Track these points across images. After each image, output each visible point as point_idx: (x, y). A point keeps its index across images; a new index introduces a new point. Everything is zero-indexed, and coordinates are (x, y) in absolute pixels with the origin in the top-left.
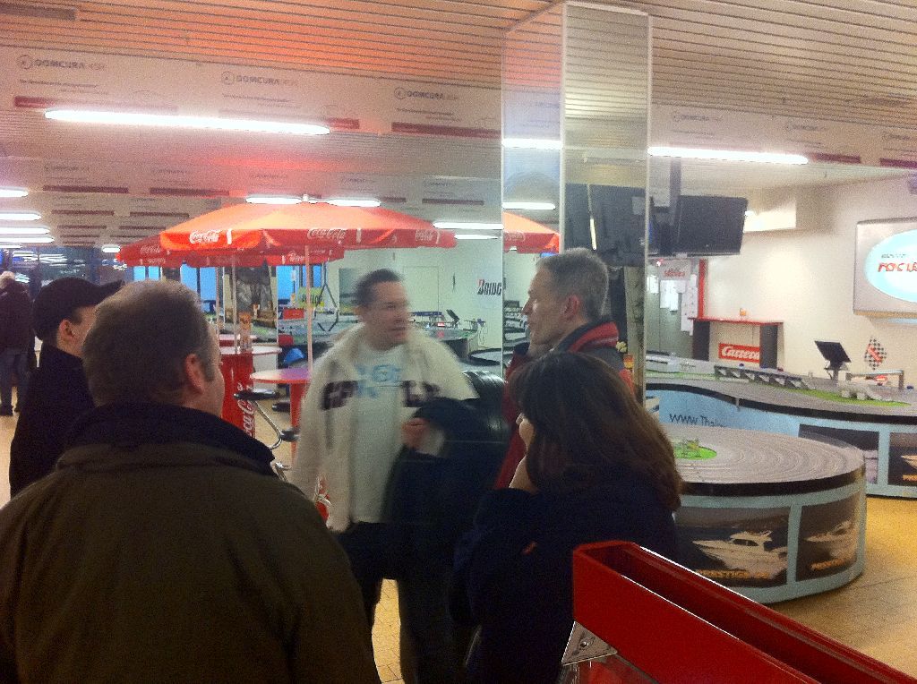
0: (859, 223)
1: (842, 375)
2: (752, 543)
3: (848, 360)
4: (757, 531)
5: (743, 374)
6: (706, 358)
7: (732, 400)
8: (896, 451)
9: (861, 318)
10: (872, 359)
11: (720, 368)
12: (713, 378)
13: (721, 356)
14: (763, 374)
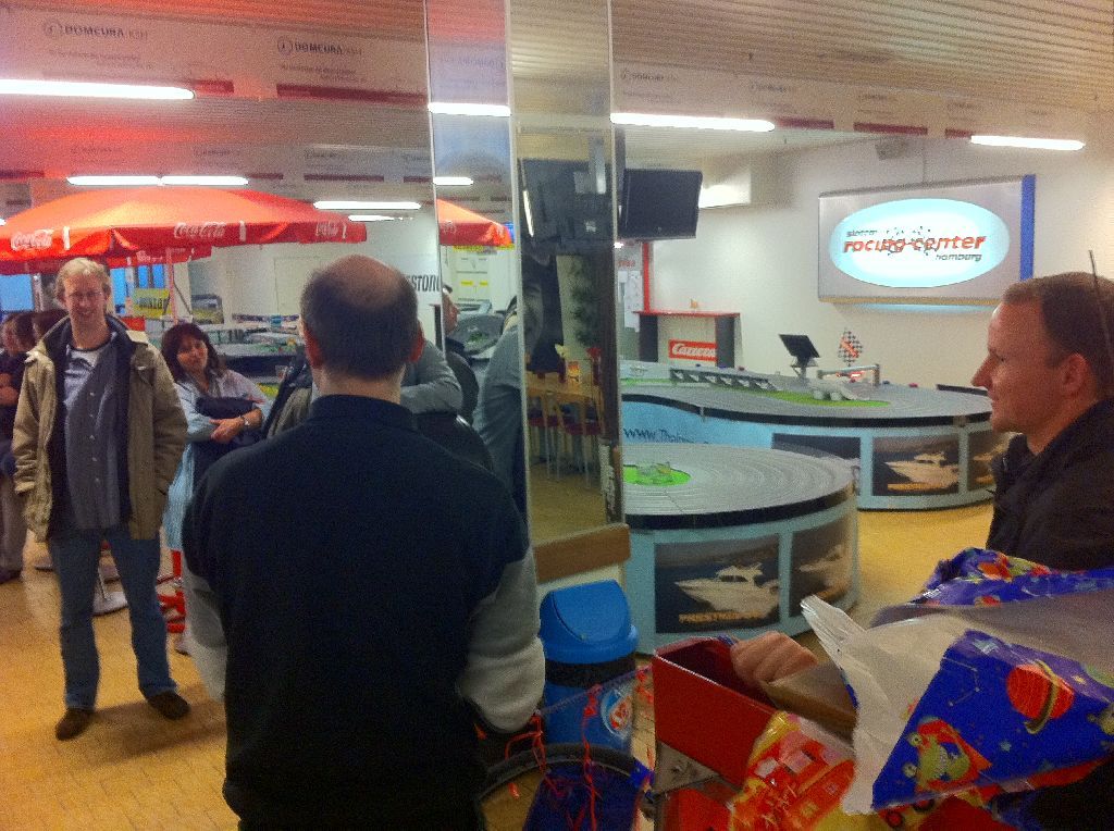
0: (822, 195)
1: (811, 372)
2: (741, 579)
3: (816, 355)
4: (745, 565)
5: (703, 376)
6: (655, 359)
7: (696, 410)
8: (880, 458)
9: (828, 306)
10: (847, 354)
11: (677, 371)
12: (670, 384)
13: (672, 355)
14: (724, 376)
